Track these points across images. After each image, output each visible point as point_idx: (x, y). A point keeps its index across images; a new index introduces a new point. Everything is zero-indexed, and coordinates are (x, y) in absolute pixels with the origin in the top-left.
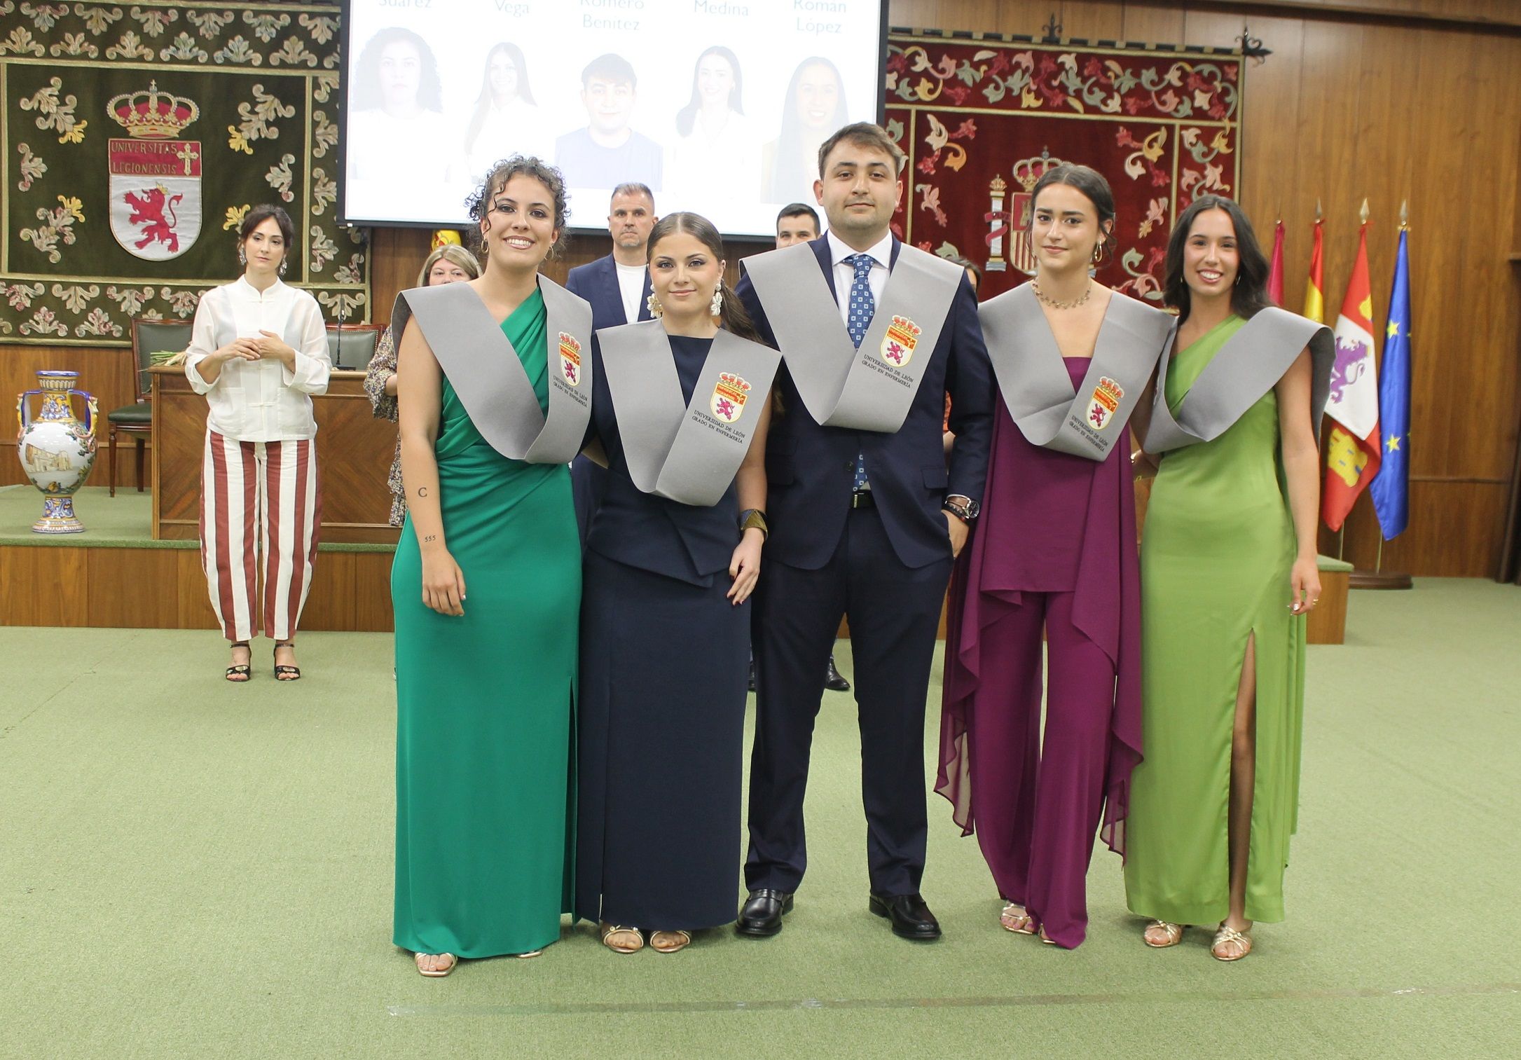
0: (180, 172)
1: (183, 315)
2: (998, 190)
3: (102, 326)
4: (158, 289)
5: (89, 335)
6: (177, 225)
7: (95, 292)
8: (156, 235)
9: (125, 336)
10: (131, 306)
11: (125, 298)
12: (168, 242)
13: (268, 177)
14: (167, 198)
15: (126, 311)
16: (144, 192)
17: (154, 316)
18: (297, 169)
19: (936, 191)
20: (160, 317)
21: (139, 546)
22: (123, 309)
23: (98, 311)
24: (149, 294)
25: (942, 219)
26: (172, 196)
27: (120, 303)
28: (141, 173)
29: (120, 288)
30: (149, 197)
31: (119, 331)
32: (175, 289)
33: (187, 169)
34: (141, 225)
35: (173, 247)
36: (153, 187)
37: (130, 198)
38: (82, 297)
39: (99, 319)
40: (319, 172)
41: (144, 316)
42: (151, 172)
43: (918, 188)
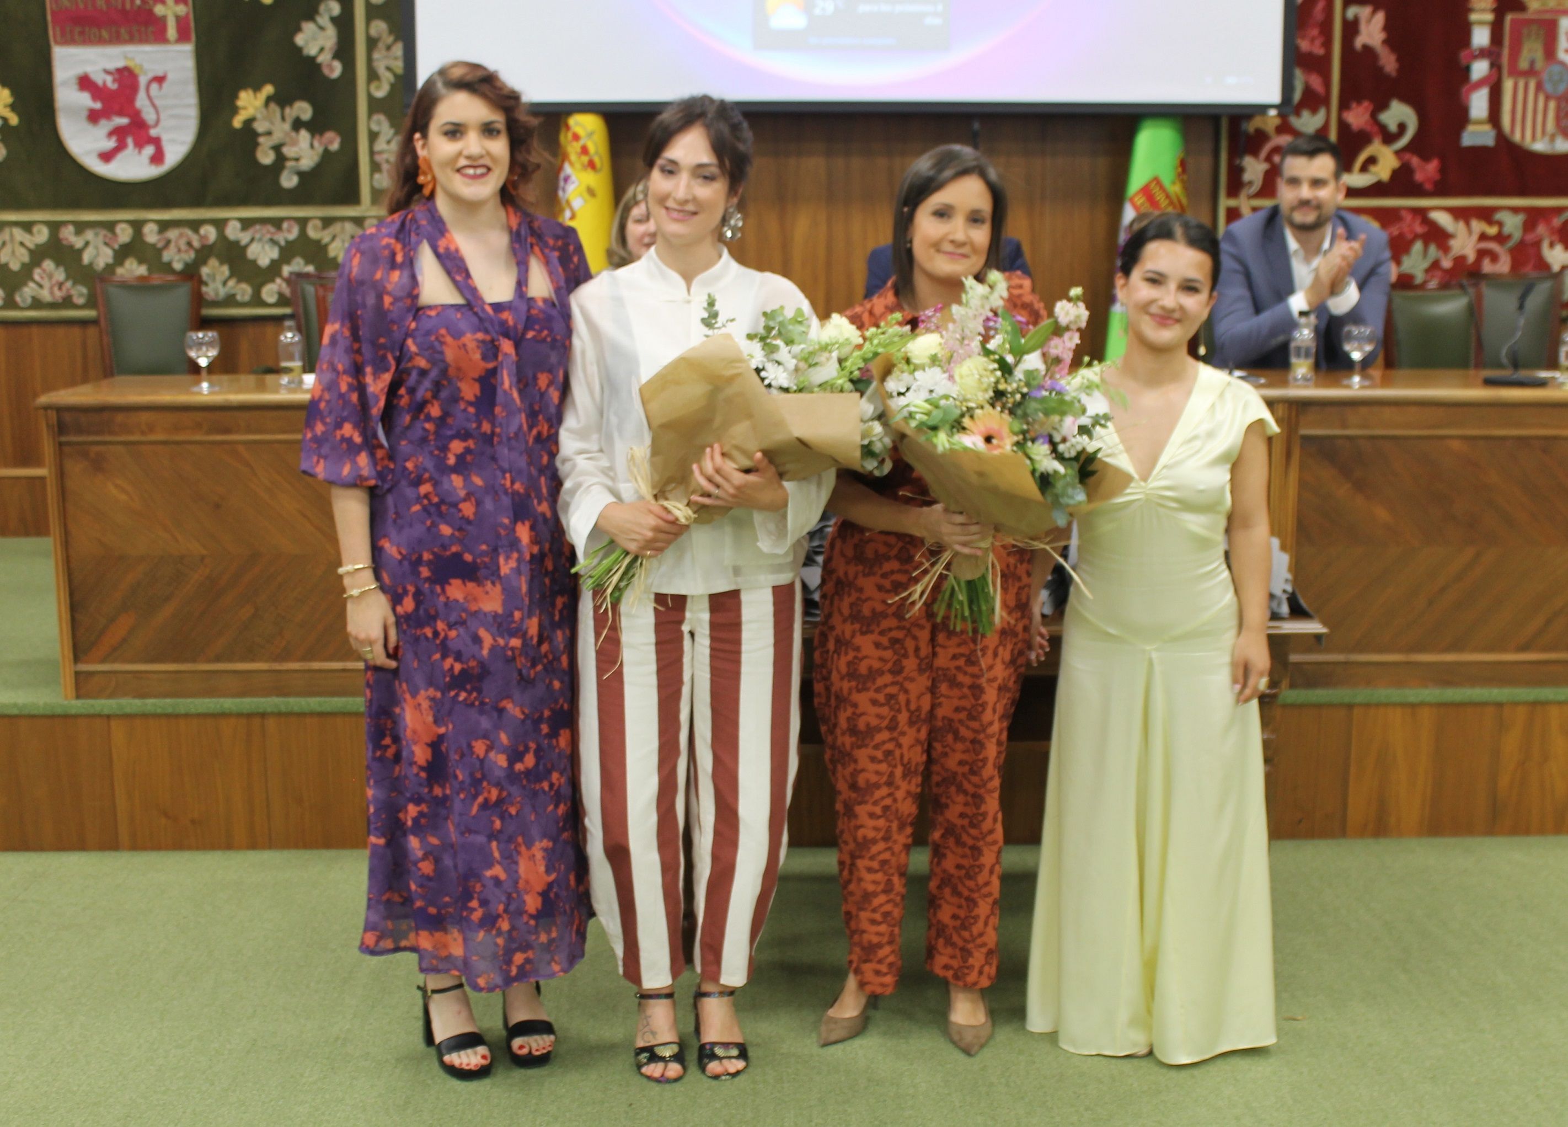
0: (159, 36)
1: (178, 266)
2: (1483, 11)
3: (56, 289)
4: (137, 226)
5: (37, 304)
6: (163, 123)
7: (42, 235)
8: (130, 141)
9: (91, 302)
10: (98, 255)
11: (87, 244)
12: (149, 150)
13: (299, 40)
14: (143, 80)
15: (91, 265)
16: (107, 72)
17: (133, 269)
18: (344, 24)
19: (1380, 18)
20: (142, 270)
21: (41, 712)
22: (86, 258)
23: (48, 264)
24: (124, 234)
25: (1389, 62)
26: (151, 75)
27: (80, 252)
28: (101, 41)
29: (80, 227)
30: (114, 80)
31: (81, 295)
32: (164, 226)
33: (172, 32)
34: (106, 126)
35: (158, 158)
36: (120, 64)
37: (85, 83)
38: (22, 244)
39: (50, 276)
40: (379, 27)
41: (120, 271)
42: (116, 39)
43: (1352, 12)
